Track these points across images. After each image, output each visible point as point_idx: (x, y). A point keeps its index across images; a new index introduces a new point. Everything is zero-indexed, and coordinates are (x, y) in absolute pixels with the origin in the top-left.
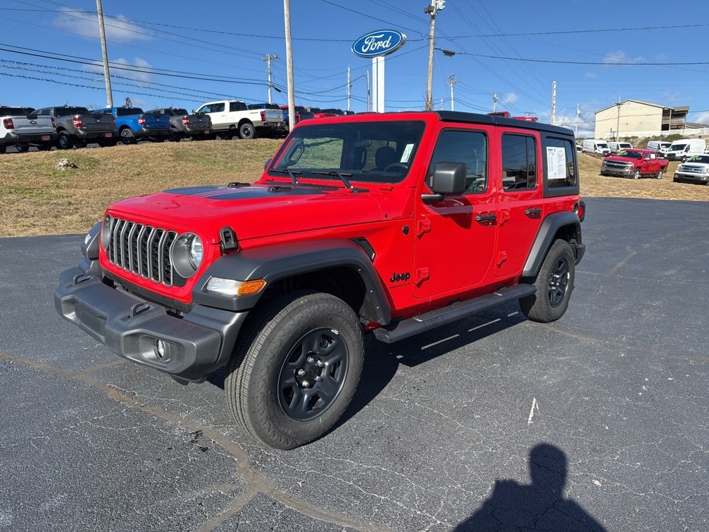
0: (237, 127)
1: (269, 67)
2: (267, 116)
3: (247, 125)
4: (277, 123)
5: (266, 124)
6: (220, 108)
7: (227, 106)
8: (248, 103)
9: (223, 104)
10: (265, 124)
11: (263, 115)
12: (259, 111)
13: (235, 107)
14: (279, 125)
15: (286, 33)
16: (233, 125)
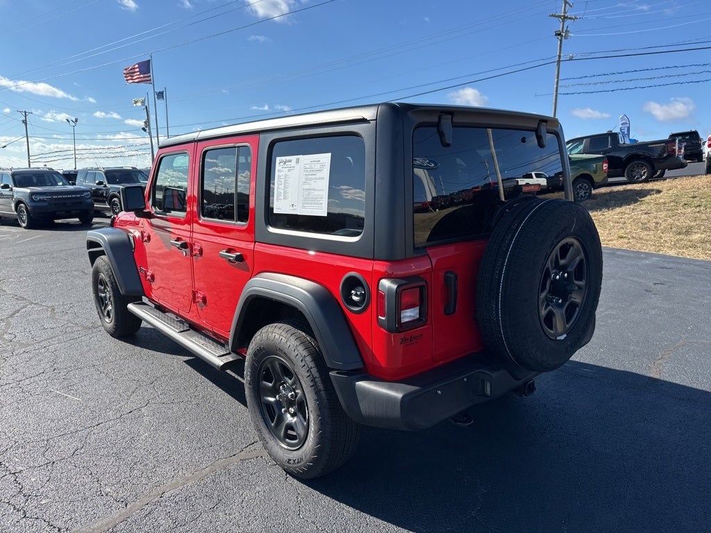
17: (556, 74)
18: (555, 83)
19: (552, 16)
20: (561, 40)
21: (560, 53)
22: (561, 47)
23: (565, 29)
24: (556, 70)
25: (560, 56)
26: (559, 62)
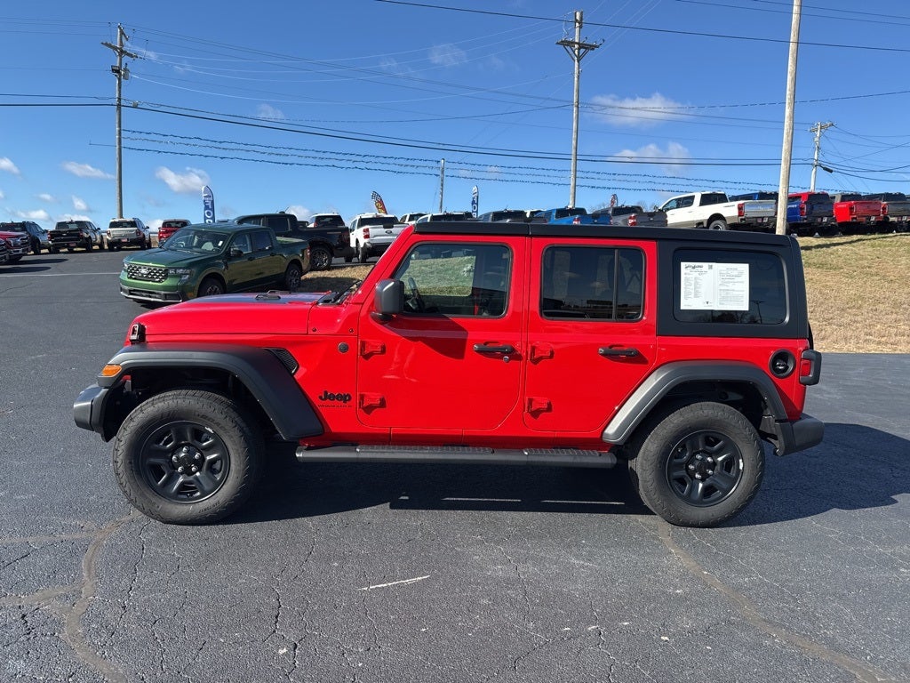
0: (705, 225)
1: (816, 139)
2: (746, 209)
3: (718, 222)
4: (763, 218)
5: (744, 219)
6: (688, 202)
7: (697, 200)
8: (729, 193)
9: (693, 198)
10: (742, 220)
11: (740, 208)
12: (736, 203)
13: (707, 200)
14: (765, 221)
15: (788, 97)
16: (700, 223)
17: (117, 121)
18: (117, 133)
19: (106, 44)
20: (120, 80)
21: (120, 95)
22: (120, 88)
23: (123, 66)
24: (117, 117)
25: (119, 99)
26: (119, 106)
